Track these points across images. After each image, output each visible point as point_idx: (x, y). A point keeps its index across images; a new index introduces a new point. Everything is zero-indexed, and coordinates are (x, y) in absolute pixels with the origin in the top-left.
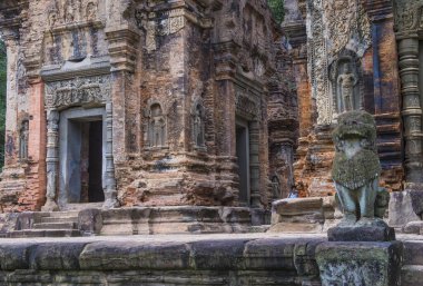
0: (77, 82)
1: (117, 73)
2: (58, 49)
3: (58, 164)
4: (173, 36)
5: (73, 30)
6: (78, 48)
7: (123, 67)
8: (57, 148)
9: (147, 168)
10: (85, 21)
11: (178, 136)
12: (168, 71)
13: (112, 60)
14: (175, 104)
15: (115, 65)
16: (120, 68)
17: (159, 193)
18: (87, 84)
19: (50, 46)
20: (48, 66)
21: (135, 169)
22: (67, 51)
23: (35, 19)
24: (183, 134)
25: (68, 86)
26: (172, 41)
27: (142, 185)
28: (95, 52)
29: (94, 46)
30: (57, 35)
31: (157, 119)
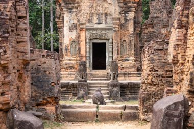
0: (99, 31)
1: (115, 30)
2: (92, 19)
3: (90, 57)
4: (130, 20)
5: (99, 14)
6: (99, 20)
7: (117, 29)
8: (89, 52)
9: (121, 60)
10: (104, 12)
11: (131, 51)
12: (128, 30)
13: (114, 26)
14: (131, 41)
15: (114, 28)
16: (116, 29)
17: (127, 68)
18: (103, 32)
19: (89, 18)
20: (88, 25)
21: (119, 60)
22: (95, 20)
23: (83, 8)
24: (133, 50)
25: (95, 32)
26: (130, 21)
27: (122, 65)
28: (106, 22)
29: (106, 20)
30: (92, 15)
31: (125, 45)
